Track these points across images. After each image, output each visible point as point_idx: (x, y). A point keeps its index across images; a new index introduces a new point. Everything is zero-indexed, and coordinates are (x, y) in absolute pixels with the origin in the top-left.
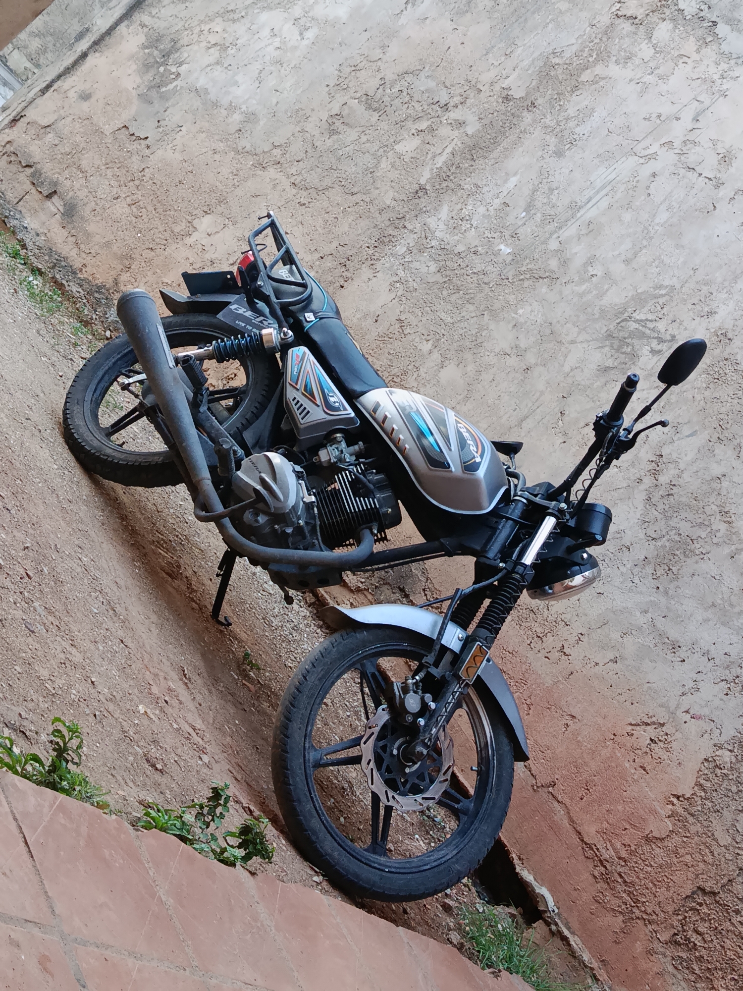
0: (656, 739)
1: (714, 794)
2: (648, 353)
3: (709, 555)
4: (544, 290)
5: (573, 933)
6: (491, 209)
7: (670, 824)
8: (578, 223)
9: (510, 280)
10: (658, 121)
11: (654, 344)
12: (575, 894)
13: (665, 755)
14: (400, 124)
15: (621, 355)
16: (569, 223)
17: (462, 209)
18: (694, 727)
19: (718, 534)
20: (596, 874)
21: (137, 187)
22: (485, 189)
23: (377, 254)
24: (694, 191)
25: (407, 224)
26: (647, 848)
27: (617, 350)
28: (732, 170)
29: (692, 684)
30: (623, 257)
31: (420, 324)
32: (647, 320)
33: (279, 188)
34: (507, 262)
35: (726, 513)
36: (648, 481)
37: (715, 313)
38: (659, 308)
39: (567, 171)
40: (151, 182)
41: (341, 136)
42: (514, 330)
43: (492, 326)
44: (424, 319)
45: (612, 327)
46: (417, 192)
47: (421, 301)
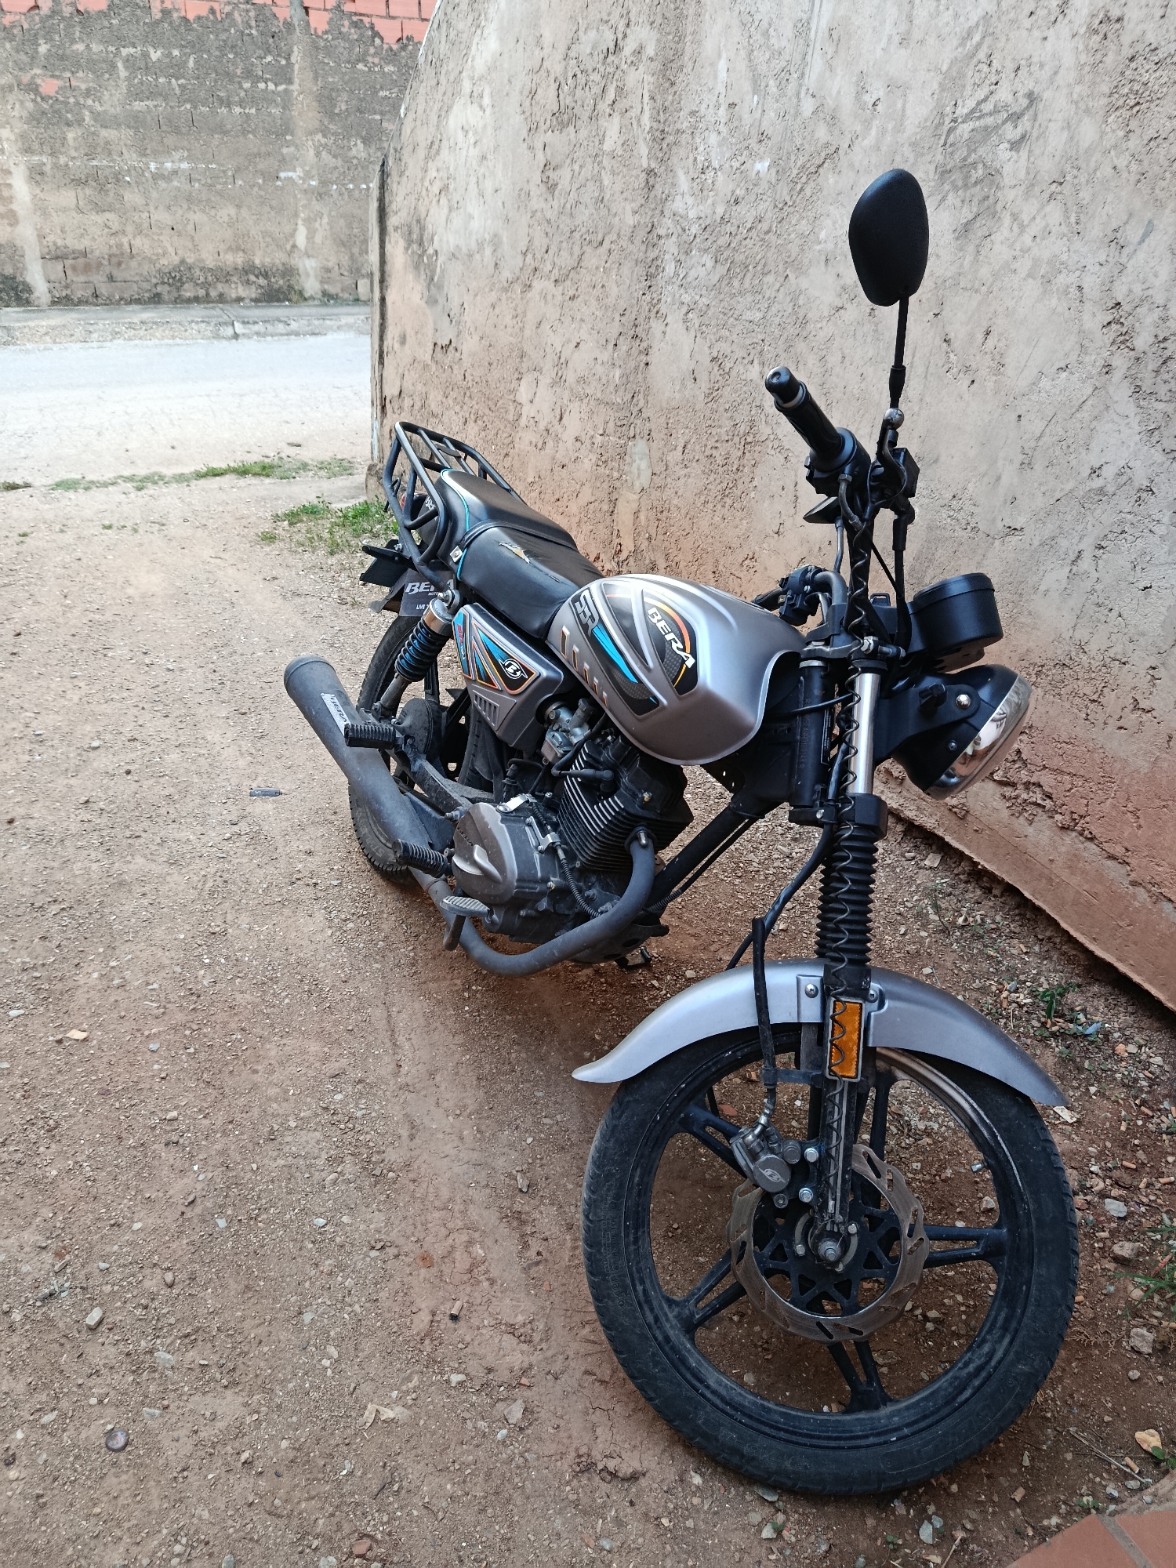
4: (831, 179)
6: (722, 128)
8: (818, 46)
9: (790, 203)
11: (1011, 133)
14: (594, 116)
15: (973, 190)
16: (808, 58)
17: (695, 160)
22: (703, 108)
23: (655, 295)
25: (660, 231)
27: (966, 186)
31: (734, 347)
32: (979, 103)
33: (549, 297)
34: (773, 181)
36: (1121, 361)
38: (985, 68)
40: (474, 384)
41: (560, 187)
42: (830, 268)
43: (804, 283)
44: (735, 337)
46: (648, 182)
47: (721, 316)
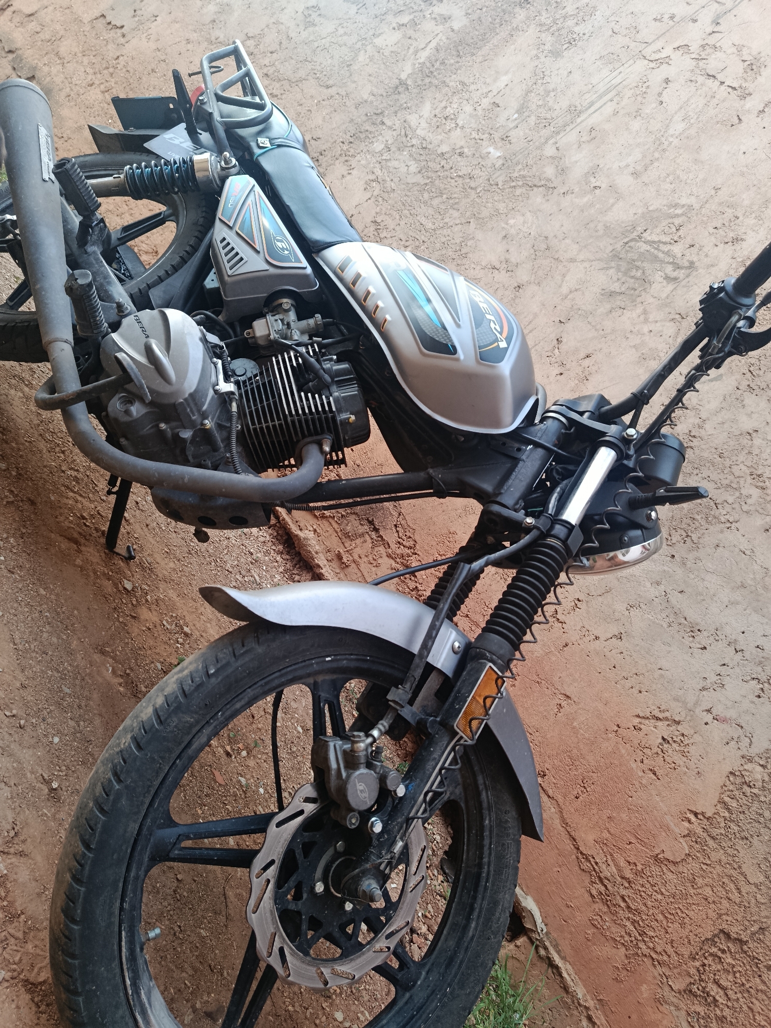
0: (670, 739)
1: (742, 816)
2: (661, 280)
3: (737, 525)
4: (539, 200)
5: (563, 958)
6: (479, 108)
7: (686, 847)
8: (578, 129)
9: (500, 187)
10: (671, 23)
11: (669, 269)
12: (567, 911)
13: (680, 760)
14: (380, 17)
15: (628, 279)
16: (568, 129)
17: (446, 107)
18: (717, 732)
19: (749, 501)
20: (594, 892)
21: (112, 74)
22: (472, 87)
23: (352, 150)
24: (715, 101)
25: (386, 120)
26: (655, 870)
27: (625, 274)
28: (761, 80)
29: (713, 678)
30: (631, 169)
31: (397, 228)
32: (660, 242)
34: (497, 166)
35: (759, 476)
37: (742, 240)
38: (674, 229)
39: (566, 73)
40: (124, 70)
41: (317, 28)
42: (504, 242)
43: (479, 235)
44: (402, 223)
45: (618, 246)
46: (397, 87)
47: (400, 203)
